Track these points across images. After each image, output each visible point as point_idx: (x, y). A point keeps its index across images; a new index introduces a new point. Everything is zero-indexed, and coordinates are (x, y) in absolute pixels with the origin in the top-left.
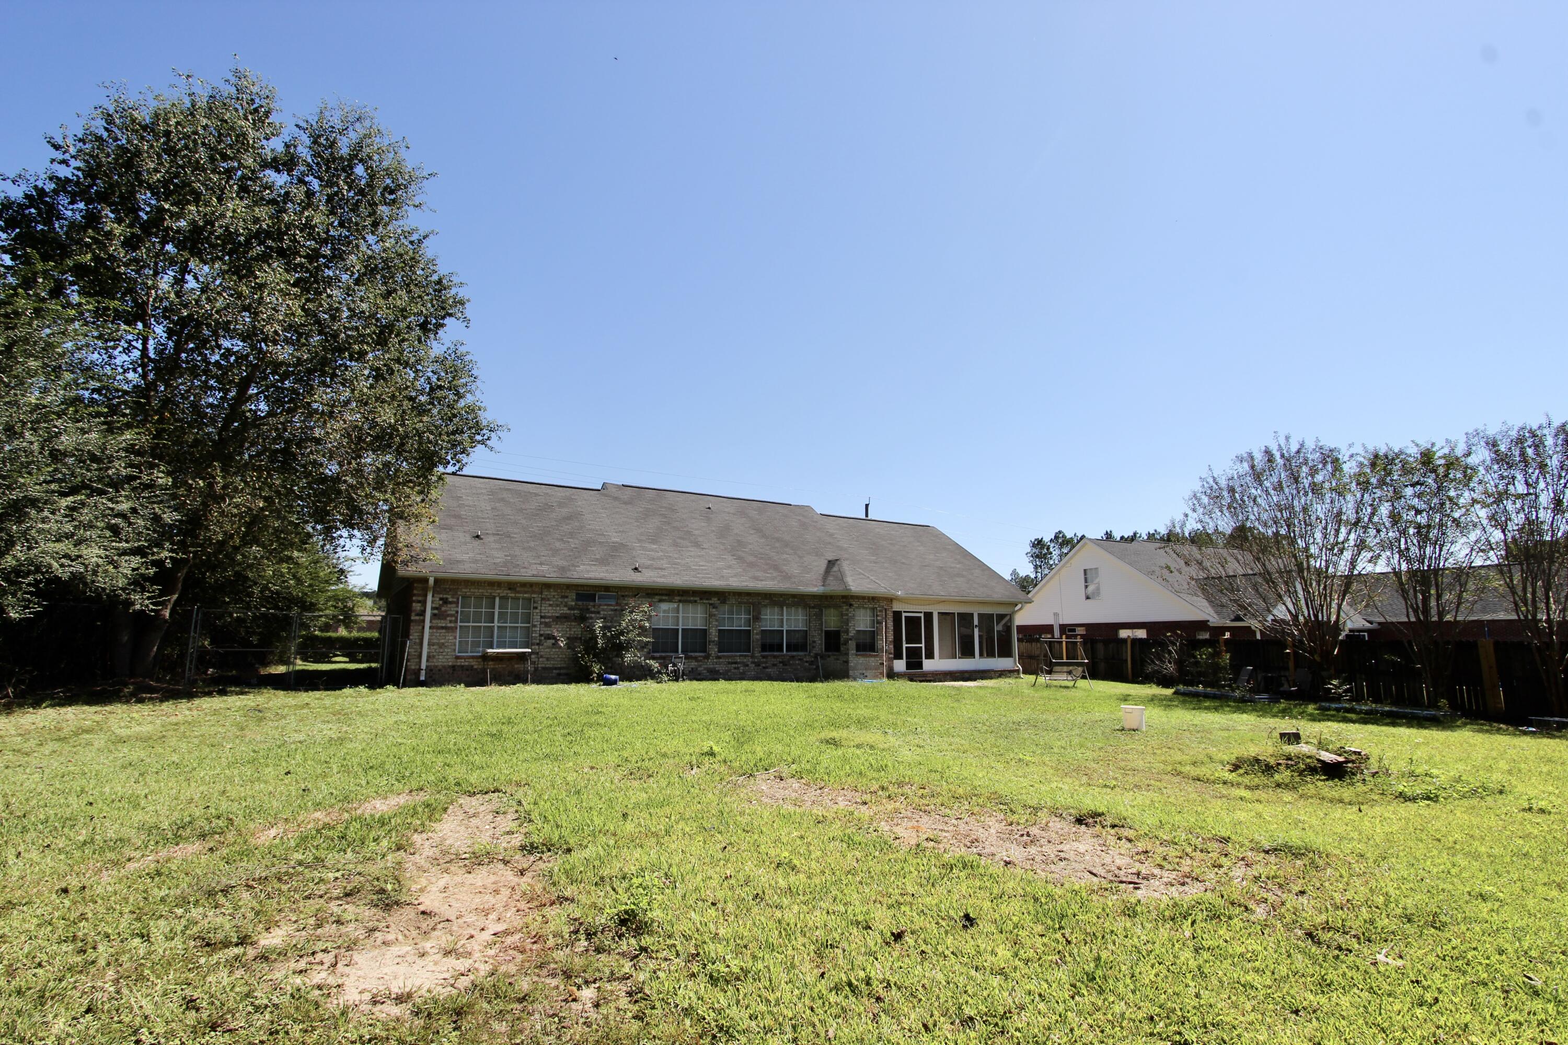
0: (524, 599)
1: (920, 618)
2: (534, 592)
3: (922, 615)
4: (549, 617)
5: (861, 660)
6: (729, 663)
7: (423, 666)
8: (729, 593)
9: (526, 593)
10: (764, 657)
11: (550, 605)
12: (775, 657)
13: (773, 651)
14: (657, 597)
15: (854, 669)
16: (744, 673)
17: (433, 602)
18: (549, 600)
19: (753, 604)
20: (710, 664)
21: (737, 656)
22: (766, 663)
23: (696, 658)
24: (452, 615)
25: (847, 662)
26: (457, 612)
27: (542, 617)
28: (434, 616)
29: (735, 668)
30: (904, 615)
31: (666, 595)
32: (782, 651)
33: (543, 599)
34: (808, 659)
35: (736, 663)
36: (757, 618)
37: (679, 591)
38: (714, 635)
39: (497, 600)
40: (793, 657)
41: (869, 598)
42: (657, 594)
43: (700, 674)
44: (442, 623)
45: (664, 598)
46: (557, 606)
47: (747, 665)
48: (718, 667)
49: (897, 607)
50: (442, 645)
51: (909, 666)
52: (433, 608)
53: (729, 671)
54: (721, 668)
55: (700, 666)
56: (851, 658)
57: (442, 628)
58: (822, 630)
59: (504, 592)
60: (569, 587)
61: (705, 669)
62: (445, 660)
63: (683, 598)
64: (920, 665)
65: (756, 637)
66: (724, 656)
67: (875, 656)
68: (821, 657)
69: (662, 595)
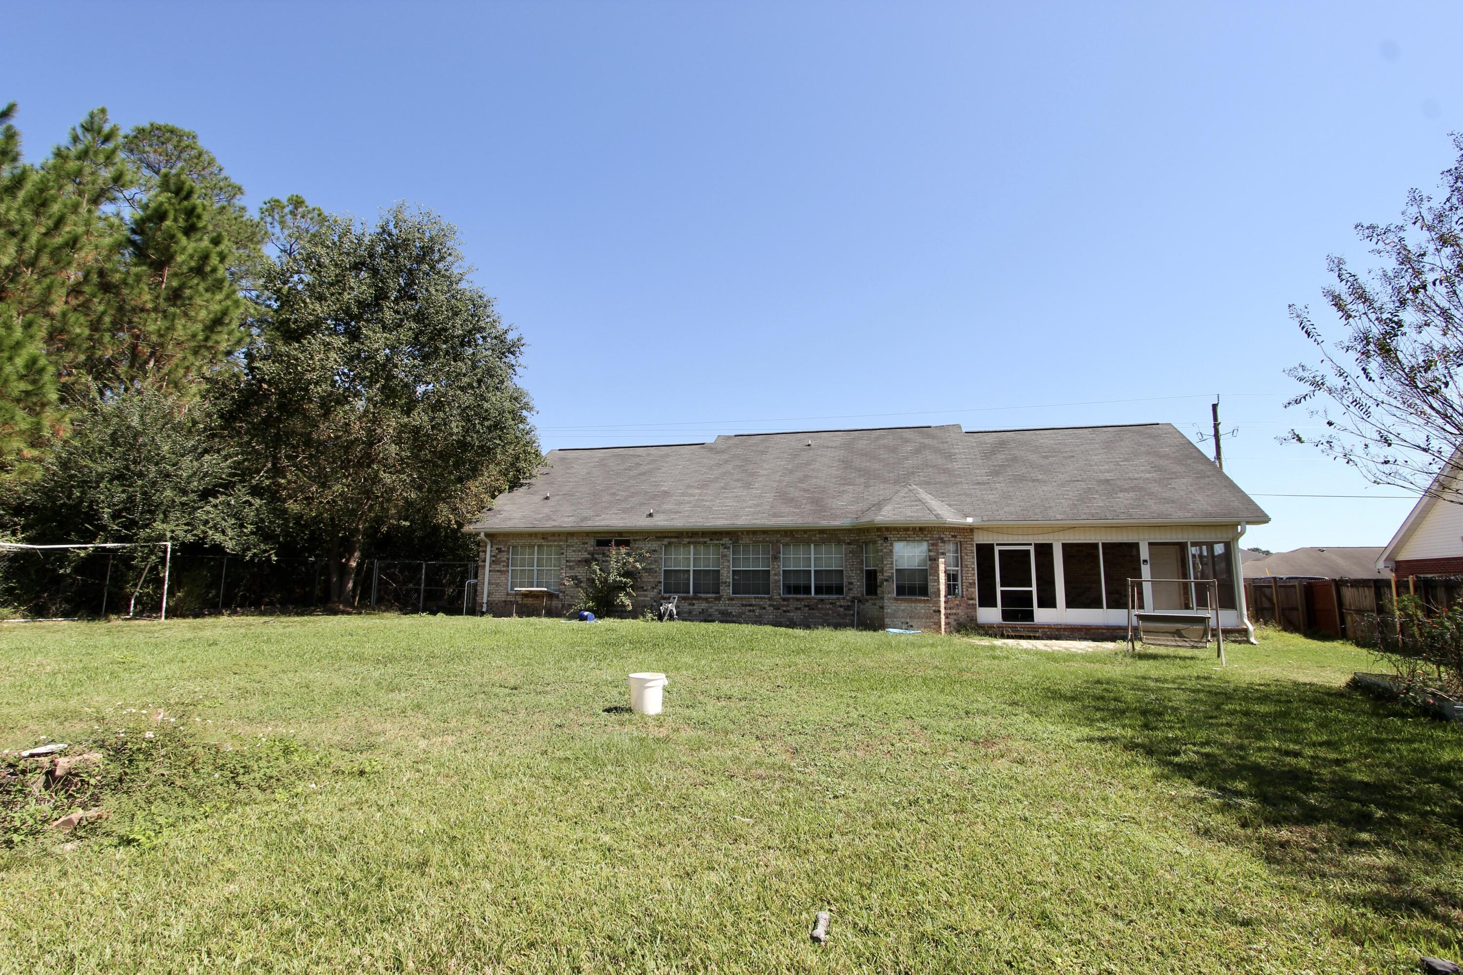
0: (555, 546)
1: (1029, 551)
2: (561, 541)
3: (1032, 549)
4: (573, 561)
5: (903, 606)
6: (743, 605)
7: (485, 601)
8: (742, 532)
9: (555, 541)
10: (784, 599)
11: (574, 551)
12: (798, 600)
13: (799, 593)
14: (666, 542)
15: (893, 616)
16: (760, 616)
17: (491, 551)
18: (572, 546)
19: (771, 542)
20: (722, 606)
21: (752, 598)
22: (787, 606)
23: (706, 600)
24: (504, 561)
25: (882, 608)
26: (508, 559)
27: (567, 561)
28: (493, 562)
29: (750, 611)
30: (997, 549)
31: (675, 537)
32: (810, 593)
33: (568, 546)
34: (842, 603)
35: (750, 605)
36: (776, 558)
37: (687, 533)
38: (727, 576)
39: (536, 547)
40: (822, 600)
41: (914, 529)
42: (666, 537)
43: (710, 615)
44: (498, 568)
45: (673, 540)
46: (579, 551)
47: (764, 608)
48: (730, 609)
49: (982, 538)
50: (497, 584)
51: (1006, 616)
52: (491, 556)
53: (744, 613)
54: (734, 610)
55: (711, 608)
56: (887, 603)
57: (498, 571)
58: (862, 570)
59: (541, 542)
60: (588, 534)
61: (716, 610)
62: (499, 596)
63: (692, 540)
64: (1030, 616)
65: (777, 579)
66: (737, 598)
67: (925, 601)
68: (859, 601)
69: (672, 537)
